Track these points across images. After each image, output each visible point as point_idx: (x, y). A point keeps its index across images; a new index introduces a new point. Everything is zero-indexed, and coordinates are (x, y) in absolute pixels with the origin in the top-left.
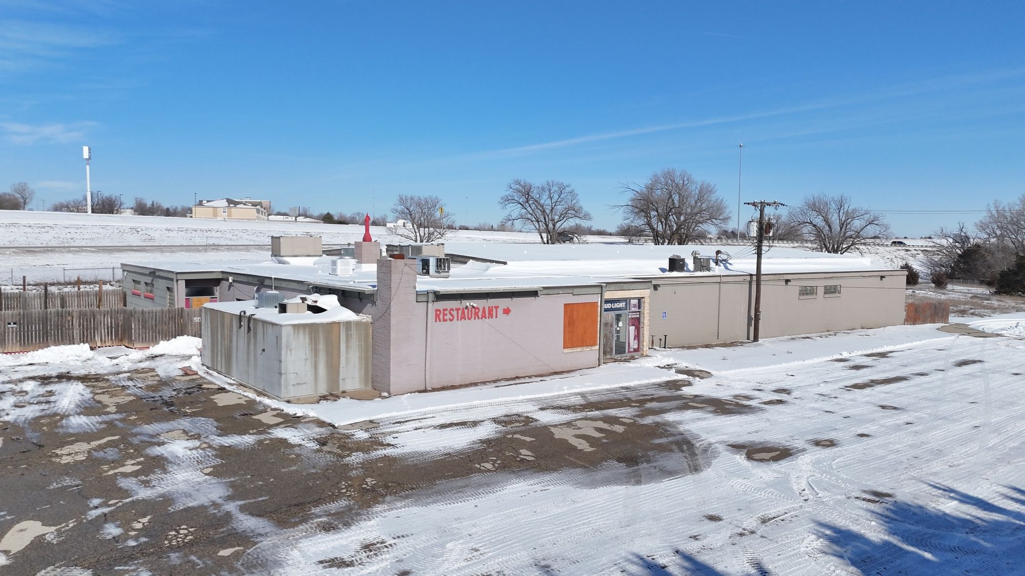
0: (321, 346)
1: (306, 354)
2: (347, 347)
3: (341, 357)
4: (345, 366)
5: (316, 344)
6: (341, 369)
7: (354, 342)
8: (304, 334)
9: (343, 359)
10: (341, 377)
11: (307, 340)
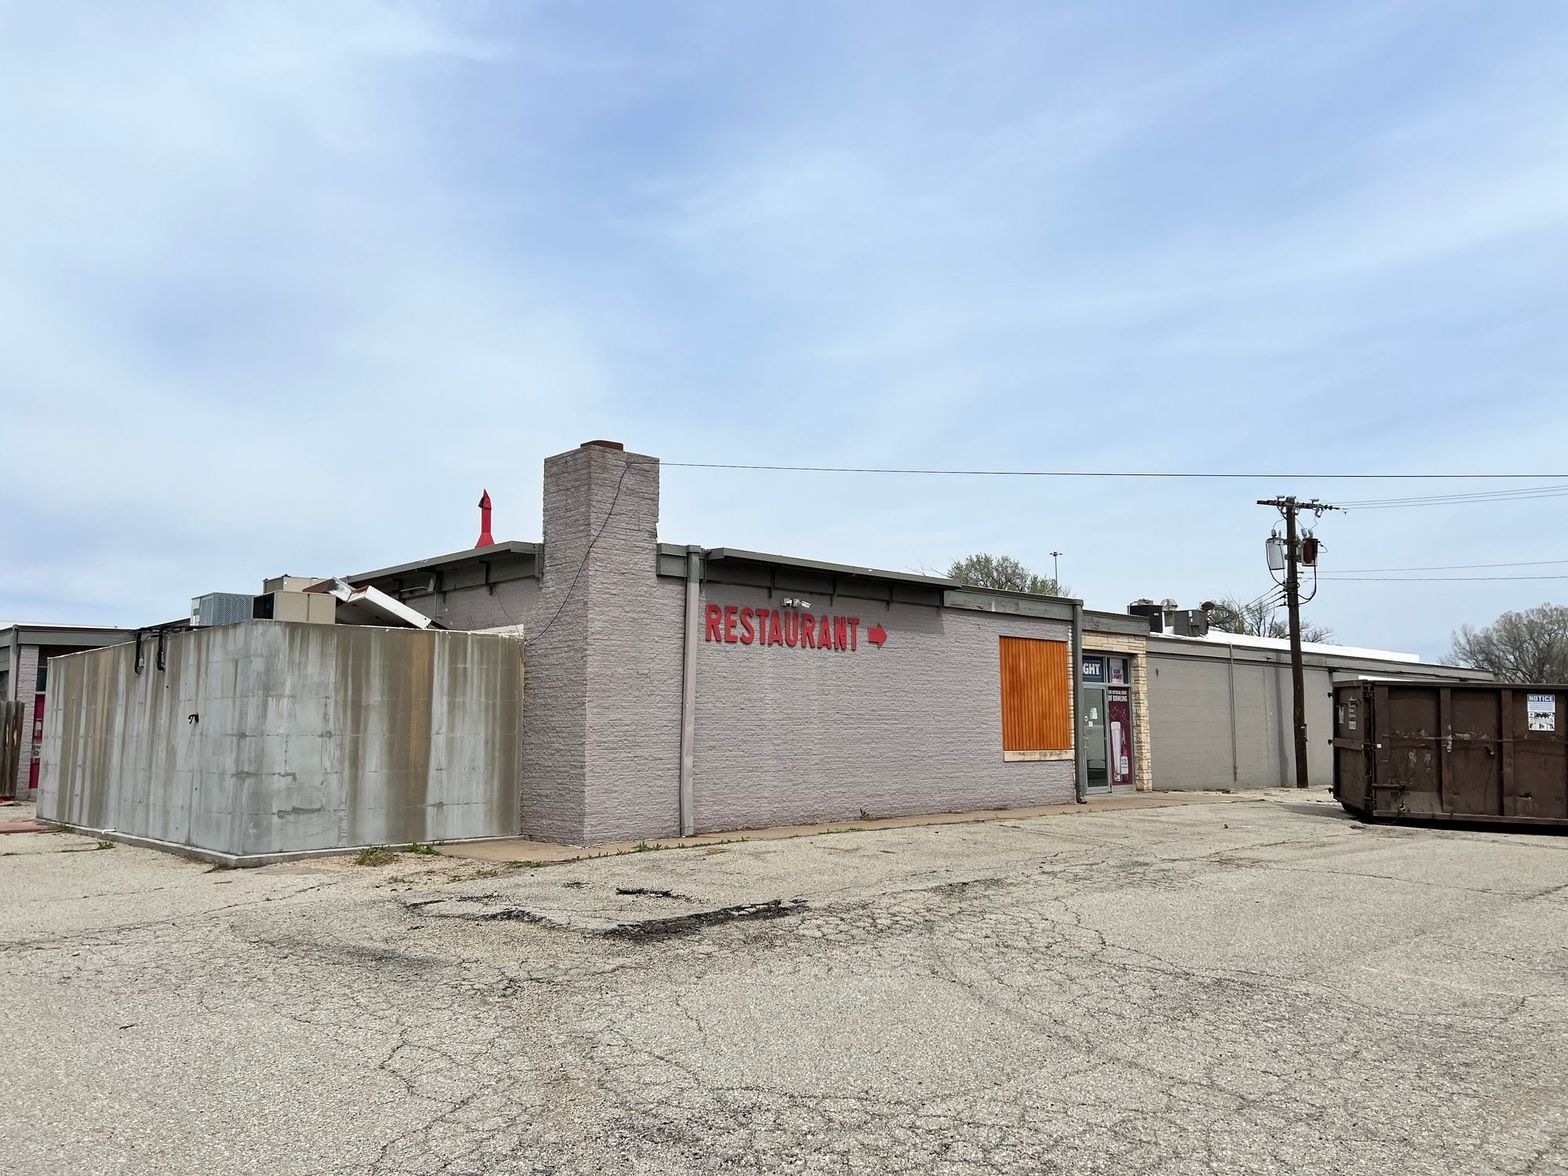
0: (375, 695)
1: (325, 715)
2: (452, 707)
3: (434, 738)
4: (444, 765)
5: (357, 690)
6: (432, 772)
7: (474, 697)
8: (323, 655)
9: (439, 741)
10: (432, 797)
11: (332, 676)
